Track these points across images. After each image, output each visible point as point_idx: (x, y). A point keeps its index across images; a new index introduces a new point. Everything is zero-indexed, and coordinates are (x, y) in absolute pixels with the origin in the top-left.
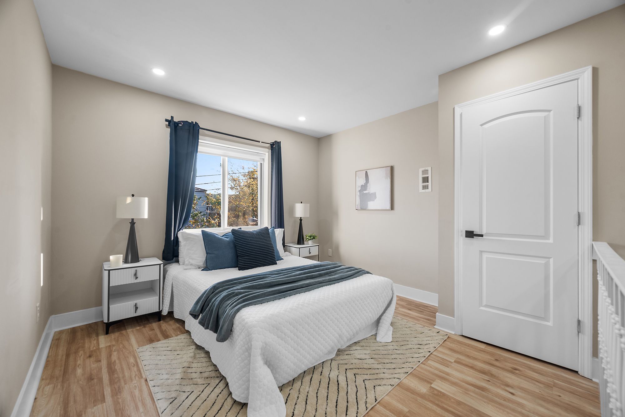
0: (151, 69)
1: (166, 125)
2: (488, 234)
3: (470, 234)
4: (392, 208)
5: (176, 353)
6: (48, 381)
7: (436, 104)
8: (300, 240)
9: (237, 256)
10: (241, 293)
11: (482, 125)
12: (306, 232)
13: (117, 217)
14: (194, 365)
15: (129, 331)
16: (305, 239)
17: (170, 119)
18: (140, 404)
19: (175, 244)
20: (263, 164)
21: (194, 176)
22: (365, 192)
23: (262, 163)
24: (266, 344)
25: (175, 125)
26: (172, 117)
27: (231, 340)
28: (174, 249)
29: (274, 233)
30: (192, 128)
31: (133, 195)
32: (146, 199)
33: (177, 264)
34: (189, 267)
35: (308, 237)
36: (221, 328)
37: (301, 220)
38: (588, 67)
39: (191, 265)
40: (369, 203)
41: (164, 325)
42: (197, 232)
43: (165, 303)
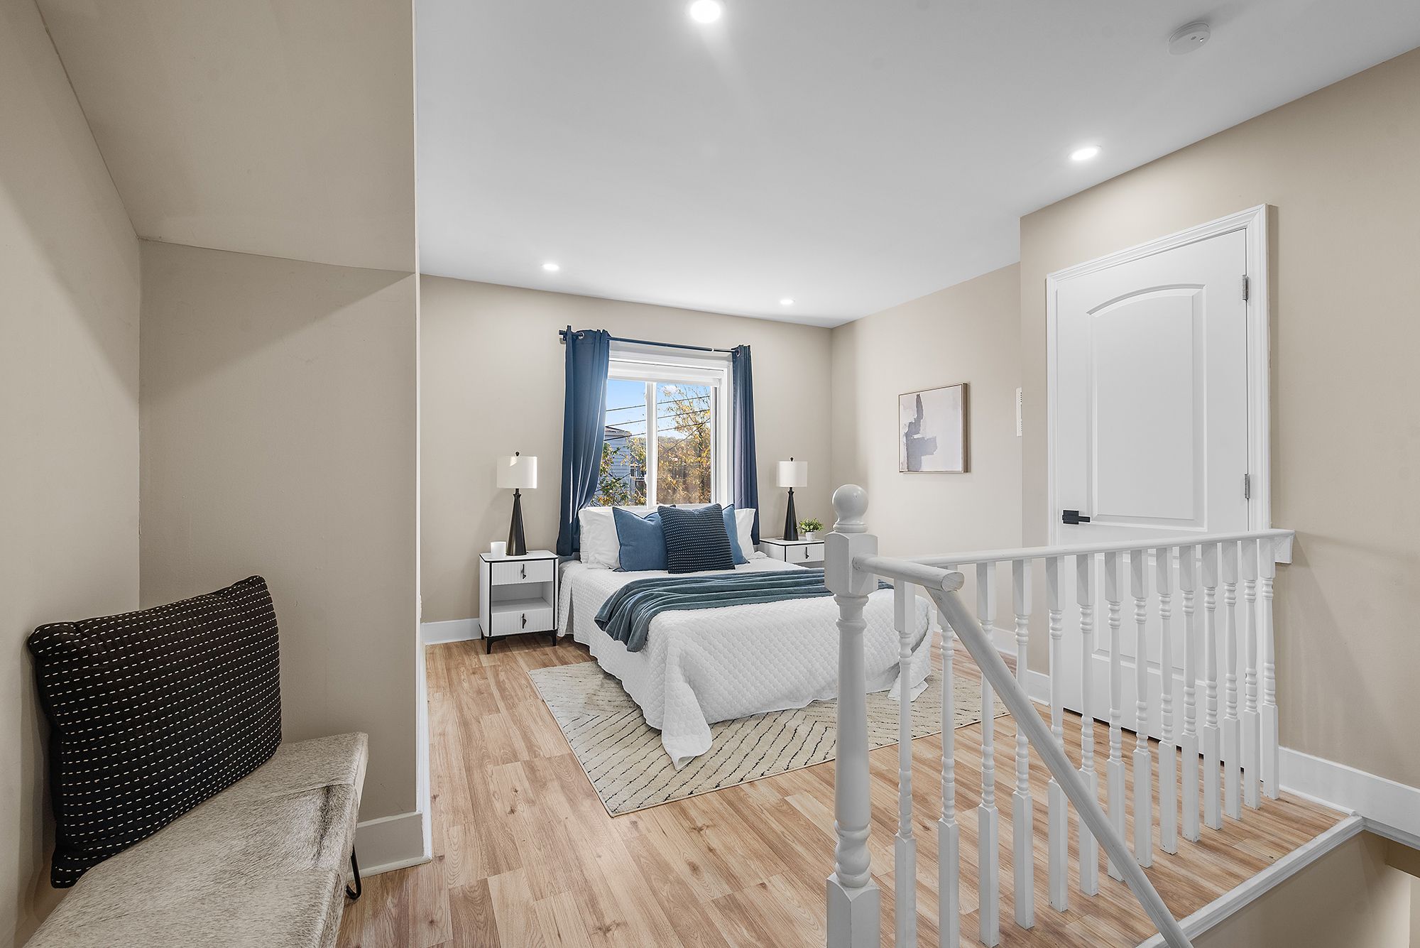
0: (541, 265)
1: (561, 339)
2: (1101, 517)
3: (1072, 517)
4: (967, 468)
5: (578, 680)
6: (435, 689)
7: (1017, 267)
8: (791, 532)
9: (668, 551)
10: (661, 595)
11: (1090, 312)
12: (802, 517)
13: (498, 486)
14: (600, 693)
15: (516, 653)
16: (799, 531)
17: (565, 329)
18: (538, 720)
19: (574, 530)
20: (720, 388)
21: (604, 411)
22: (916, 437)
23: (718, 387)
24: (687, 653)
25: (572, 338)
26: (569, 327)
27: (645, 652)
28: (573, 538)
29: (732, 516)
30: (598, 338)
31: (517, 454)
32: (535, 459)
33: (578, 562)
34: (596, 566)
35: (803, 526)
36: (634, 635)
37: (791, 493)
38: (1260, 206)
39: (598, 562)
40: (922, 457)
41: (560, 650)
42: (607, 510)
43: (561, 619)
